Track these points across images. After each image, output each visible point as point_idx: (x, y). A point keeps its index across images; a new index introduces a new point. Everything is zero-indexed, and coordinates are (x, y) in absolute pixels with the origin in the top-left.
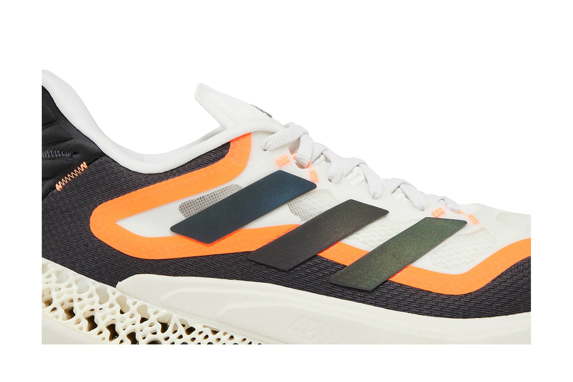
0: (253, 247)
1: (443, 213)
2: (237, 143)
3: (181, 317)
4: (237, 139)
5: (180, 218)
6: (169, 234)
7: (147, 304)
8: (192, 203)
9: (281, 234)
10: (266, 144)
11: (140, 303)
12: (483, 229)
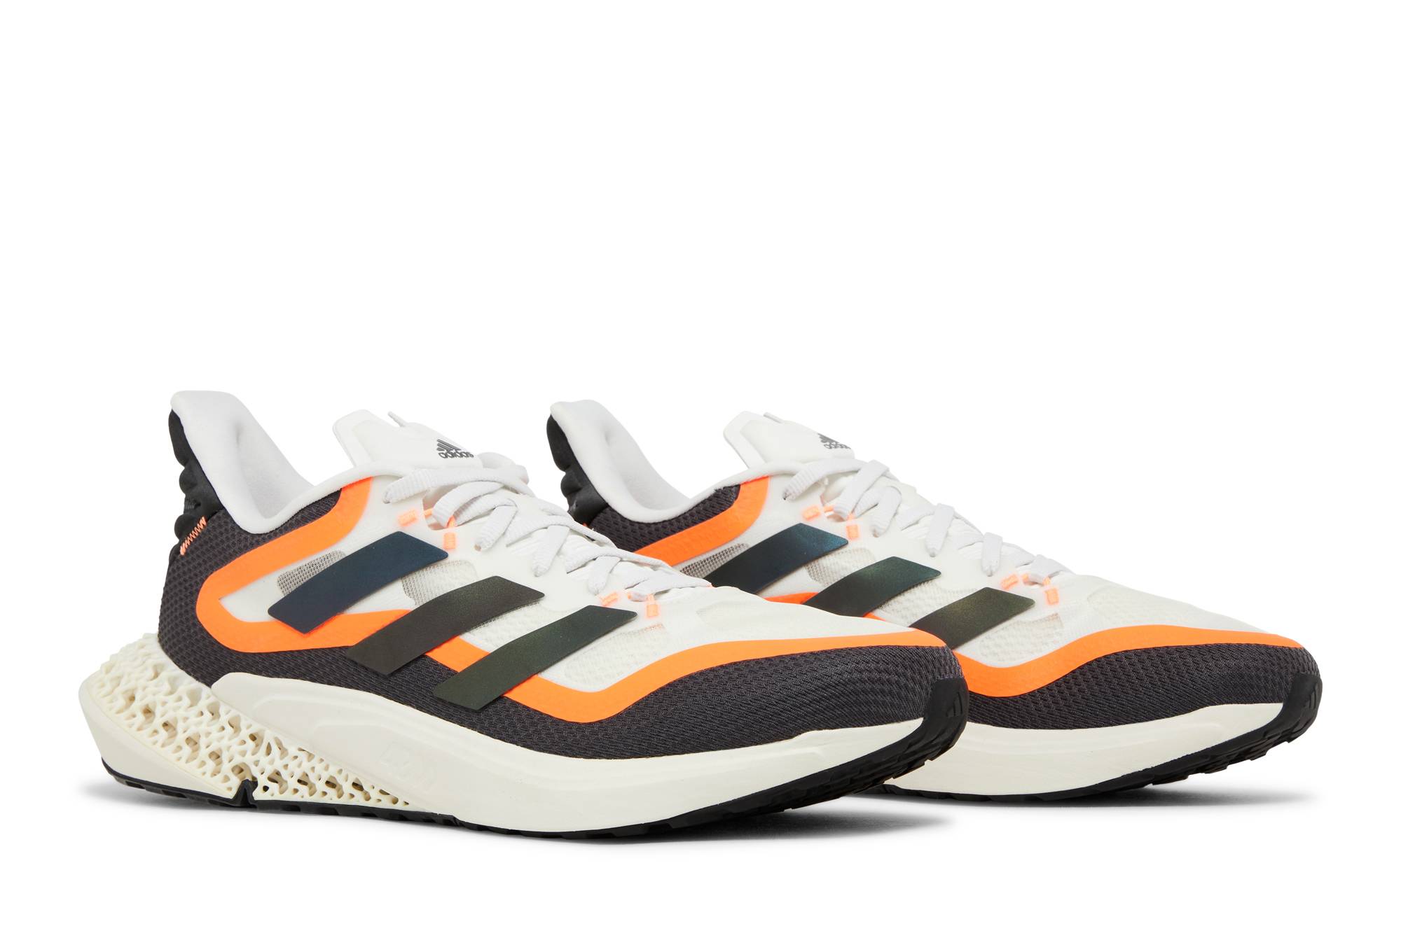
0: (351, 641)
1: (615, 600)
2: (349, 492)
3: (277, 735)
4: (351, 486)
5: (277, 595)
6: (267, 618)
7: (241, 715)
8: (291, 575)
9: (387, 622)
10: (387, 493)
11: (233, 713)
12: (660, 626)
